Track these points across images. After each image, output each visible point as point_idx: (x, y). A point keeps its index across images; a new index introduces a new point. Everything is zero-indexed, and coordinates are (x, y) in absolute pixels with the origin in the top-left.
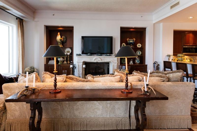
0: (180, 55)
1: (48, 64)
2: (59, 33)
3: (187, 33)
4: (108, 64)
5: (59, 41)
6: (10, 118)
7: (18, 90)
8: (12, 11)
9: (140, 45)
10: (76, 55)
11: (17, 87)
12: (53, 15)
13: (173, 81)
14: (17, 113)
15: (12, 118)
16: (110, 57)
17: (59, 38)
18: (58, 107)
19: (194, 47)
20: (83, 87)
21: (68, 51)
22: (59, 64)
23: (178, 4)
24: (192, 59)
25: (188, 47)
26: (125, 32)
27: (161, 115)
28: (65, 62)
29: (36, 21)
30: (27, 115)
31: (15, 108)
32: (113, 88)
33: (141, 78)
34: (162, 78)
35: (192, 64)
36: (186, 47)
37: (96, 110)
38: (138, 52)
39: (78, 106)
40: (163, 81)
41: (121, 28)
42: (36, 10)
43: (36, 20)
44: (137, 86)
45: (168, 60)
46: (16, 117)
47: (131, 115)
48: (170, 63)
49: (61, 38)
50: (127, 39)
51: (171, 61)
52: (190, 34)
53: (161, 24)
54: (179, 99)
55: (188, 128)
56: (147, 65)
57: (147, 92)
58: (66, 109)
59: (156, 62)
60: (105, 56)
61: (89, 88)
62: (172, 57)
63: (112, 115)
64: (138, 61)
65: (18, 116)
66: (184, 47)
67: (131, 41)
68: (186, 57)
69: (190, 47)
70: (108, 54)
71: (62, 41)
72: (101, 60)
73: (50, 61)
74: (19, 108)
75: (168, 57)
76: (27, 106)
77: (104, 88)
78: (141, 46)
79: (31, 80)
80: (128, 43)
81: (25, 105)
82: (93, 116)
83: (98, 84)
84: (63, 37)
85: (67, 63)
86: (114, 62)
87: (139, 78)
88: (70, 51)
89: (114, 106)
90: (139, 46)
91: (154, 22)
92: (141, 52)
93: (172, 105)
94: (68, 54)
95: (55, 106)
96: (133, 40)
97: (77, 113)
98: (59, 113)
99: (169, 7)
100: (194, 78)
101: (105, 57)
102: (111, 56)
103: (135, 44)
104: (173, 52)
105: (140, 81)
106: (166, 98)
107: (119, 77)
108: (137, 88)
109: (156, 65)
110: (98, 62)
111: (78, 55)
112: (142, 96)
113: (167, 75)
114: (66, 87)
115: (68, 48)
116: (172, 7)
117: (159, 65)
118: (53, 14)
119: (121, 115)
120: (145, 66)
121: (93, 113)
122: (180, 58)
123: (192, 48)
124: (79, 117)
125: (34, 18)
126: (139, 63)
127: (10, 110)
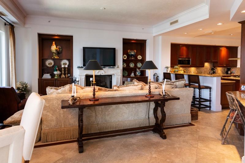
0: (176, 67)
1: (43, 78)
2: (54, 43)
3: (181, 46)
4: (110, 76)
5: (55, 51)
6: (46, 128)
7: (56, 101)
8: (7, 17)
9: (141, 56)
10: (78, 68)
11: (56, 98)
12: (49, 22)
13: (179, 88)
14: (53, 123)
15: (47, 128)
16: (114, 70)
17: (54, 48)
18: (92, 114)
19: (187, 59)
20: (114, 95)
21: (65, 63)
22: (55, 77)
23: (177, 21)
24: (185, 70)
25: (182, 59)
26: (127, 43)
27: (171, 114)
28: (63, 76)
29: (26, 28)
30: (63, 124)
31: (51, 118)
32: (138, 95)
33: (157, 86)
34: (172, 86)
35: (188, 75)
36: (180, 59)
37: (123, 114)
38: (139, 64)
39: (110, 112)
40: (173, 88)
41: (124, 40)
42: (27, 14)
43: (27, 26)
44: (154, 92)
45: (166, 72)
46: (52, 127)
47: (149, 117)
48: (169, 74)
49: (56, 48)
50: (129, 51)
51: (169, 72)
52: (184, 47)
53: (160, 37)
54: (183, 101)
55: (189, 123)
56: (148, 77)
57: (165, 95)
58: (99, 115)
59: (156, 73)
60: (109, 68)
61: (119, 96)
62: (169, 69)
63: (136, 118)
64: (139, 73)
65: (54, 126)
66: (179, 59)
67: (132, 53)
68: (181, 68)
69: (184, 59)
70: (112, 66)
71: (58, 52)
72: (105, 72)
73: (44, 75)
74: (56, 118)
75: (166, 69)
76: (64, 116)
77: (131, 95)
78: (141, 58)
79: (66, 91)
80: (129, 54)
81: (62, 115)
82: (120, 120)
83: (126, 92)
84: (58, 47)
85: (65, 77)
86: (118, 74)
87: (156, 86)
88: (67, 62)
89: (138, 110)
90: (139, 57)
91: (154, 35)
92: (141, 63)
93: (179, 106)
94: (66, 66)
95: (89, 113)
96: (134, 52)
97: (108, 118)
98: (93, 119)
99: (169, 23)
100: (190, 86)
101: (108, 70)
102: (115, 68)
103: (135, 56)
104: (171, 64)
105: (156, 89)
106: (178, 99)
107: (141, 86)
108: (154, 94)
109: (156, 77)
110: (102, 74)
111: (79, 67)
112: (162, 98)
113: (175, 83)
114: (100, 96)
115: (64, 59)
116: (171, 24)
117: (158, 76)
118: (49, 20)
119: (143, 117)
120: (146, 78)
121: (121, 117)
122: (176, 70)
123: (185, 60)
124: (110, 122)
125: (24, 24)
126: (141, 75)
127: (46, 120)
